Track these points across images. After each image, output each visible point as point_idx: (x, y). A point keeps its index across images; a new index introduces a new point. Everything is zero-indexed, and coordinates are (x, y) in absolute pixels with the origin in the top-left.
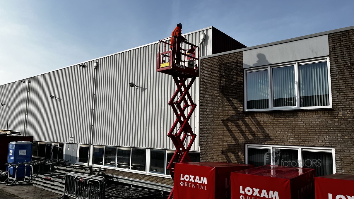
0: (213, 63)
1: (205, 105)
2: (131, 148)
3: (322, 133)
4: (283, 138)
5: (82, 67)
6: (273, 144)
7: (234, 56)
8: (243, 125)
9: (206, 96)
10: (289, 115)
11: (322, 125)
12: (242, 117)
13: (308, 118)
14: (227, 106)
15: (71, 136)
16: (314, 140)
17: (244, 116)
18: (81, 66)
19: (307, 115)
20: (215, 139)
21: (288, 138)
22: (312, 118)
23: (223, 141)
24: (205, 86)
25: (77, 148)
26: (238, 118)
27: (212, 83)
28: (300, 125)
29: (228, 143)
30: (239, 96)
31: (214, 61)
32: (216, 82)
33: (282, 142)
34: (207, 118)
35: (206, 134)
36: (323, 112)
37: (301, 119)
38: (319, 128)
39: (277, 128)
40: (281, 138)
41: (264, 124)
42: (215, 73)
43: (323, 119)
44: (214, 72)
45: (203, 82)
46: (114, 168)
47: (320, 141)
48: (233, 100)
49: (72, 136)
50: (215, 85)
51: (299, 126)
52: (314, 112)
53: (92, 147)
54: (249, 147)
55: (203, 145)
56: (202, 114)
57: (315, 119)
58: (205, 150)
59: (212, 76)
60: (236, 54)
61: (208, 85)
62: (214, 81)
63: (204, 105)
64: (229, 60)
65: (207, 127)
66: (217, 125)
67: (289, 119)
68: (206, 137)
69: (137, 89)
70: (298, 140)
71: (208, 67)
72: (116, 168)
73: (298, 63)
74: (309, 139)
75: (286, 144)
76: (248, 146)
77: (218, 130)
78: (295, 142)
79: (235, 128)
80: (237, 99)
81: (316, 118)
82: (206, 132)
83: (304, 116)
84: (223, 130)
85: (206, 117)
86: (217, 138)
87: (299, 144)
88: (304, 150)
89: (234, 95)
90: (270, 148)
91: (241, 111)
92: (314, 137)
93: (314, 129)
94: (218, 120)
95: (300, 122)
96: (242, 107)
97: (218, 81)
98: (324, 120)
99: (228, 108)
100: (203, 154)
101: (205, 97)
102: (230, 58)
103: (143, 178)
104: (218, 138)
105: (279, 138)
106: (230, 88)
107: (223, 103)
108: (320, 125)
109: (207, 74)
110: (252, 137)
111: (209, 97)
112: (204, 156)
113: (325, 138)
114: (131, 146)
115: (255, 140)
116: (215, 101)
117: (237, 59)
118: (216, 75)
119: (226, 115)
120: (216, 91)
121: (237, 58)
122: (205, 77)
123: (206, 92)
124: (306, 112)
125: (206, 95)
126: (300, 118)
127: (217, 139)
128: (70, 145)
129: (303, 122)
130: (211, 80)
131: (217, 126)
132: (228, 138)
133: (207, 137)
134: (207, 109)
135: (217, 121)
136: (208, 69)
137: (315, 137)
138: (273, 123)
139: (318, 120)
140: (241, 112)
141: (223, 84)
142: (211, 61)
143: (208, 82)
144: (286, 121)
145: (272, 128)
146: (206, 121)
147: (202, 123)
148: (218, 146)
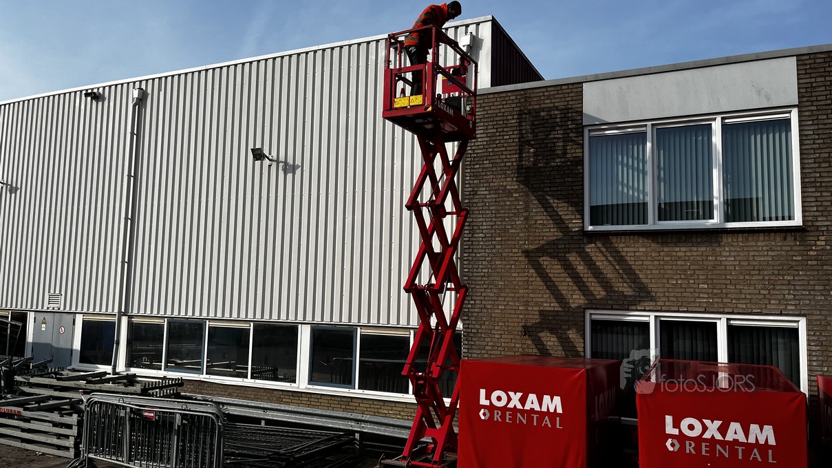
0: (501, 107)
1: (479, 214)
2: (252, 324)
3: (780, 282)
4: (684, 294)
5: (89, 99)
6: (659, 308)
7: (558, 94)
8: (580, 265)
9: (482, 191)
10: (699, 240)
11: (779, 265)
12: (580, 244)
13: (745, 249)
14: (539, 218)
15: (52, 291)
16: (760, 300)
17: (585, 241)
18: (87, 95)
19: (742, 242)
20: (505, 297)
21: (697, 295)
22: (755, 248)
23: (526, 304)
24: (478, 166)
25: (74, 324)
26: (567, 246)
27: (497, 157)
28: (725, 266)
29: (541, 308)
30: (570, 192)
31: (505, 102)
32: (508, 156)
33: (680, 304)
34: (482, 245)
35: (480, 285)
36: (783, 235)
37: (730, 251)
38: (771, 272)
39: (670, 272)
40: (680, 295)
41: (635, 261)
42: (505, 133)
43: (781, 250)
44: (503, 131)
45: (473, 155)
46: (197, 375)
47: (772, 302)
48: (556, 201)
49: (57, 292)
50: (507, 164)
51: (724, 268)
52: (761, 235)
53: (124, 320)
54: (593, 317)
55: (472, 312)
56: (470, 235)
57: (762, 251)
58: (477, 326)
59: (498, 142)
60: (563, 87)
61: (488, 162)
62: (504, 153)
63: (474, 212)
64: (546, 101)
65: (482, 269)
66: (511, 262)
67: (699, 251)
68: (479, 294)
69: (270, 166)
70: (720, 300)
71: (486, 116)
72: (204, 377)
73: (723, 119)
74: (748, 296)
75: (690, 309)
76: (591, 314)
77: (514, 275)
78: (712, 303)
79: (560, 271)
80: (566, 200)
81: (764, 248)
82: (481, 280)
83: (736, 244)
84: (527, 276)
85: (481, 243)
86: (510, 295)
87: (724, 308)
88: (732, 322)
89: (557, 191)
90: (651, 318)
91: (577, 229)
92: (759, 294)
93: (759, 274)
94: (514, 250)
95: (727, 256)
96: (578, 219)
97: (516, 154)
98: (783, 253)
99: (541, 222)
100: (472, 335)
101: (479, 193)
102: (548, 97)
103: (290, 401)
104: (513, 295)
105: (673, 294)
106: (548, 173)
107: (527, 208)
108: (773, 266)
109: (485, 135)
110: (603, 293)
111: (489, 194)
112: (474, 339)
113: (784, 295)
114: (250, 316)
115: (611, 299)
116: (505, 205)
117: (568, 101)
118: (509, 138)
119: (537, 238)
120: (508, 179)
121: (567, 99)
122: (479, 144)
123: (482, 181)
124: (740, 235)
125: (481, 189)
126: (727, 249)
127: (511, 299)
128: (48, 317)
129: (734, 257)
130: (496, 150)
131: (509, 267)
132: (541, 296)
133: (482, 293)
134: (484, 224)
135: (511, 254)
136: (487, 122)
137: (762, 292)
138: (658, 258)
139: (770, 253)
140: (575, 231)
141: (529, 161)
142: (495, 103)
143: (486, 154)
144: (693, 256)
145: (657, 272)
146: (479, 253)
147: (470, 258)
148: (513, 316)
